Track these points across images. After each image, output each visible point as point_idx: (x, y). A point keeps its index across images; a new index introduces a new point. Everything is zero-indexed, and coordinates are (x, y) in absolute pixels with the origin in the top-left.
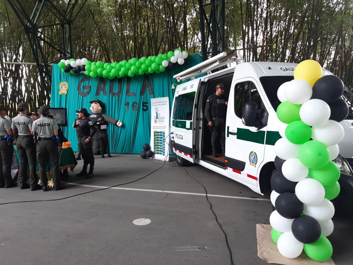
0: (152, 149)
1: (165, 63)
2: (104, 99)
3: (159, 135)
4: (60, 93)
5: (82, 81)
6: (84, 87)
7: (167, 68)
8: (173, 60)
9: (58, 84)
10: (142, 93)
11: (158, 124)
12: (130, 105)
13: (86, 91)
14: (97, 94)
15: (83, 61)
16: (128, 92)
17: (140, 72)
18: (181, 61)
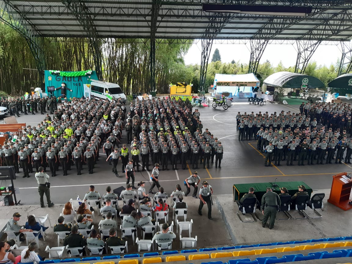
0: (85, 97)
1: (86, 74)
2: (66, 82)
3: (87, 94)
4: (49, 80)
5: (57, 76)
6: (58, 78)
7: (86, 75)
8: (88, 73)
9: (48, 77)
10: (78, 81)
11: (86, 91)
12: (75, 84)
13: (59, 80)
14: (63, 80)
15: (59, 72)
16: (74, 80)
17: (78, 76)
18: (90, 73)
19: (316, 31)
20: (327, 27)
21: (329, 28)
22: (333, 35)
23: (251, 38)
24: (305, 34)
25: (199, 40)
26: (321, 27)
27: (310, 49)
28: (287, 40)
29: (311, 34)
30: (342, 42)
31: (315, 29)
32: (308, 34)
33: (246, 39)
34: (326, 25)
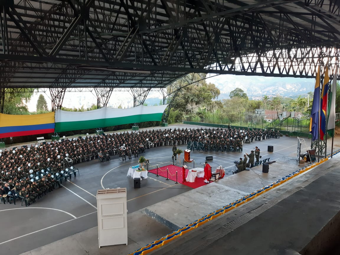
19: (146, 81)
20: (154, 79)
21: (155, 79)
22: (159, 84)
23: (95, 87)
24: (137, 84)
25: (47, 88)
26: (149, 78)
27: (143, 95)
28: (124, 88)
29: (142, 83)
30: (161, 89)
31: (144, 80)
32: (139, 83)
33: (91, 87)
34: (152, 77)
